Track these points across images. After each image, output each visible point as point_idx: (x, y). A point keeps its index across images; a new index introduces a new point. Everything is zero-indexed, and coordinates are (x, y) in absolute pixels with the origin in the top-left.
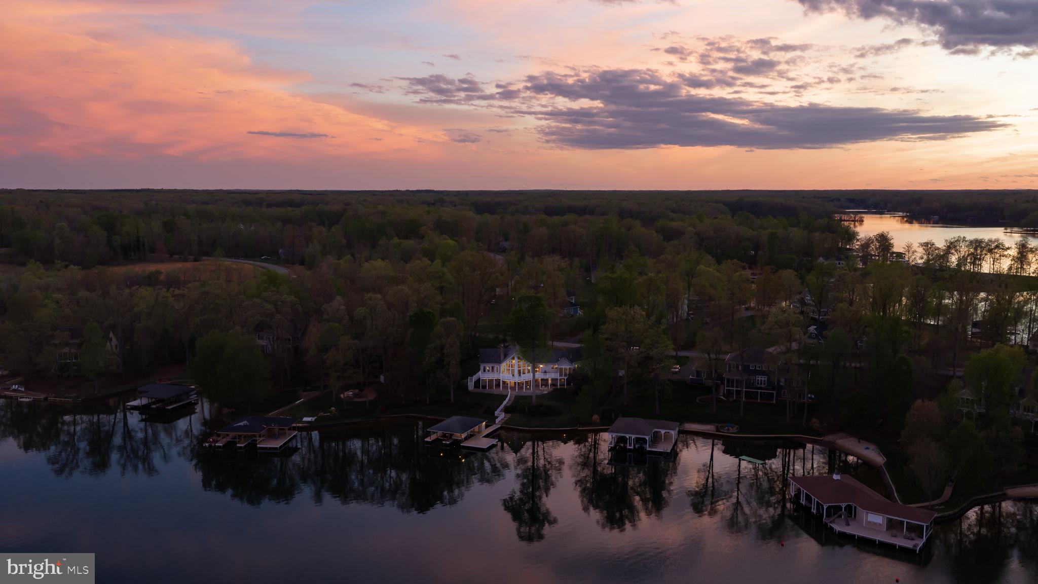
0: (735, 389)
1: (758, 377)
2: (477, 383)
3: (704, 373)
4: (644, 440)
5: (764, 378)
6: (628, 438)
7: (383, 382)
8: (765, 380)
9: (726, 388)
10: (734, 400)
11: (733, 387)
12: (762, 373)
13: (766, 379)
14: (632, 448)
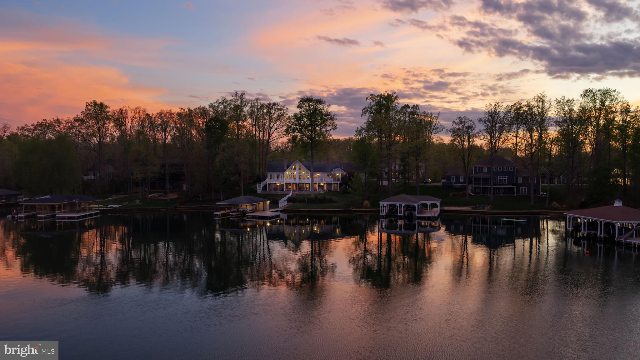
0: (481, 186)
1: (500, 177)
2: (265, 188)
3: (453, 178)
4: (414, 208)
5: (505, 177)
6: (398, 206)
7: (185, 190)
8: (505, 180)
9: (473, 186)
10: (481, 195)
11: (479, 184)
12: (503, 173)
13: (506, 178)
14: (402, 215)
